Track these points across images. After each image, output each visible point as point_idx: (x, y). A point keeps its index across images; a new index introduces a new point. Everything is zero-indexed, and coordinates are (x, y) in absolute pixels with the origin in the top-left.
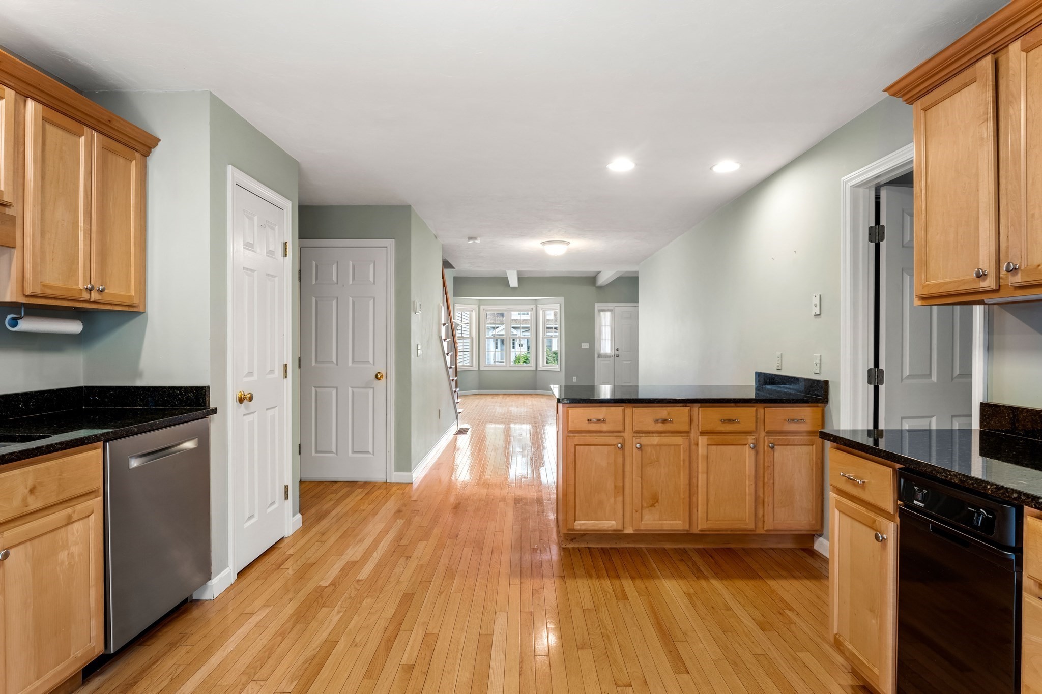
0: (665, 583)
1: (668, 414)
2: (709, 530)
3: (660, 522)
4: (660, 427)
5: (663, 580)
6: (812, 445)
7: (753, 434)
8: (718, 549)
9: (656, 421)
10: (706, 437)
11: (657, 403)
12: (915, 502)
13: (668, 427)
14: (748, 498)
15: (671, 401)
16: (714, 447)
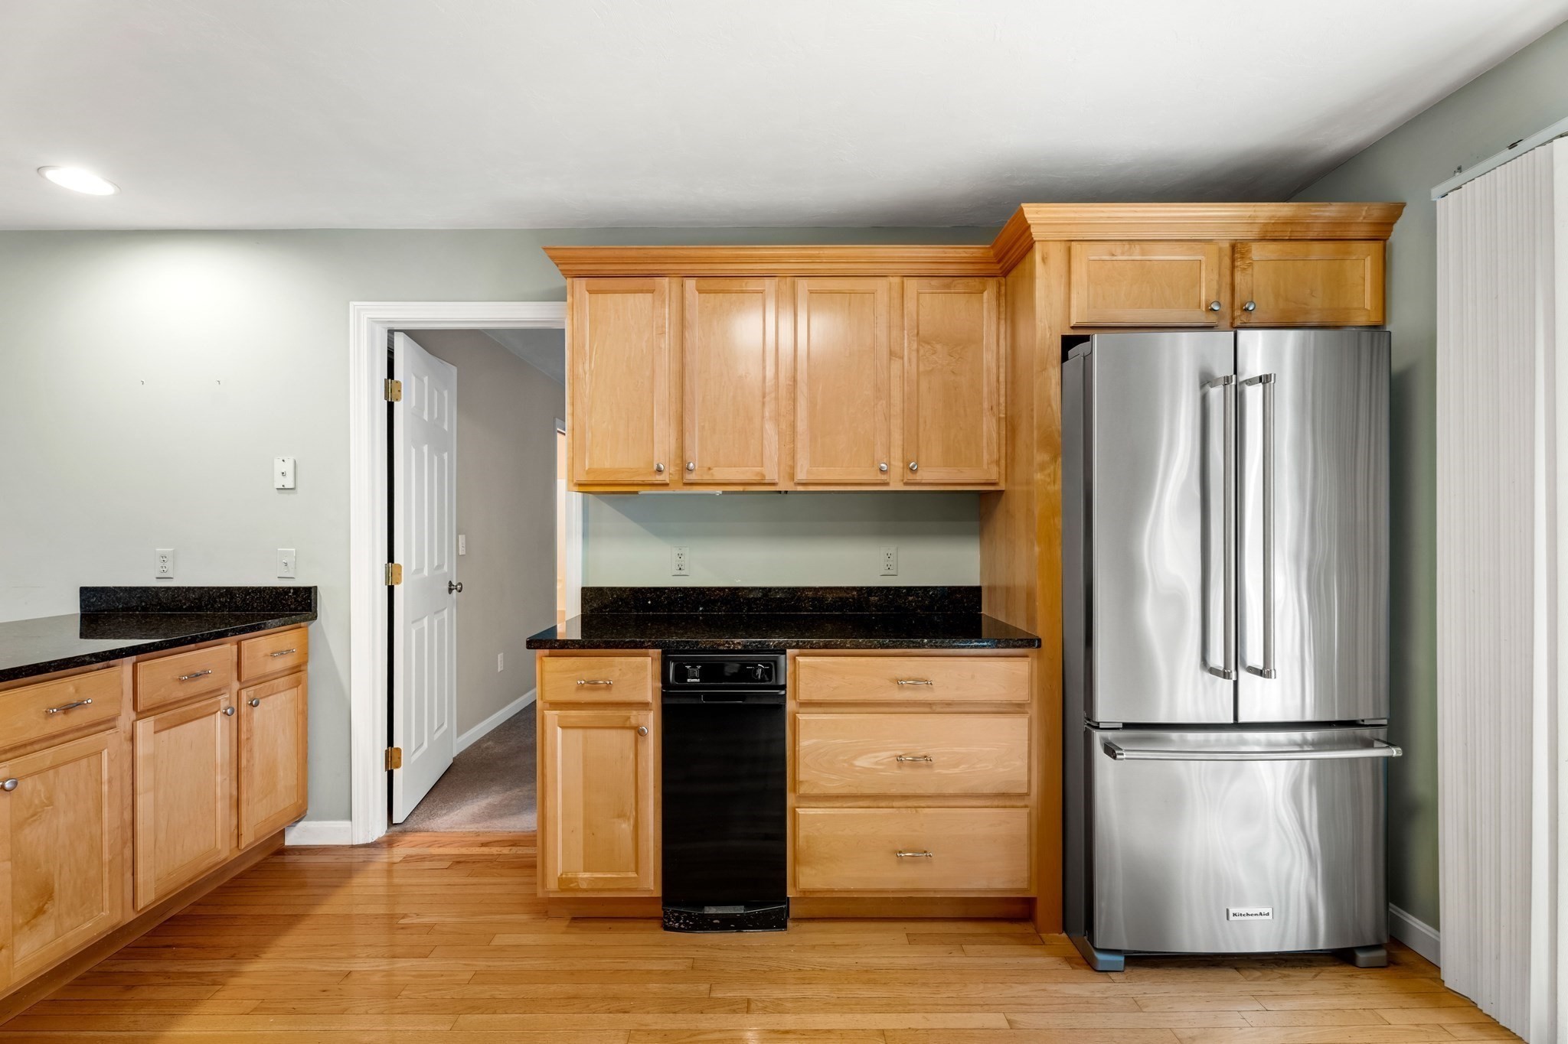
0: (179, 1033)
1: (77, 691)
2: (159, 899)
3: (60, 940)
4: (60, 723)
5: (166, 1033)
6: (297, 687)
7: (222, 692)
8: (154, 930)
9: (48, 715)
10: (152, 718)
11: (55, 671)
12: (689, 680)
13: (77, 718)
14: (219, 805)
15: (87, 659)
16: (164, 733)
